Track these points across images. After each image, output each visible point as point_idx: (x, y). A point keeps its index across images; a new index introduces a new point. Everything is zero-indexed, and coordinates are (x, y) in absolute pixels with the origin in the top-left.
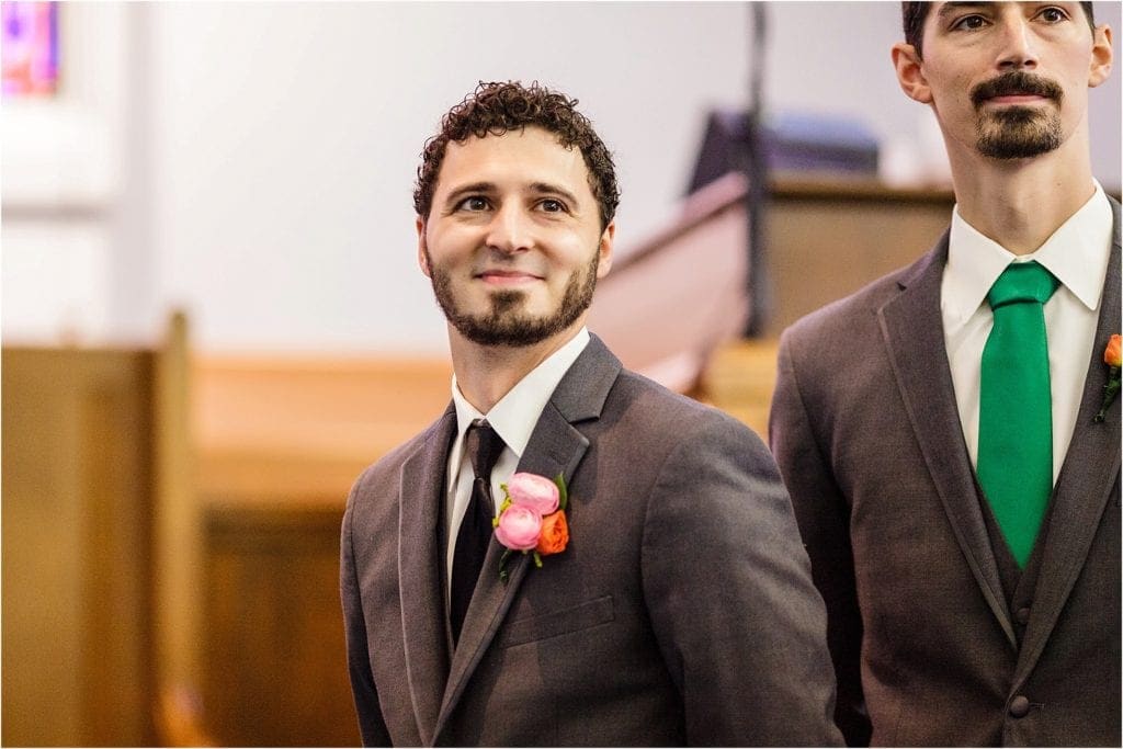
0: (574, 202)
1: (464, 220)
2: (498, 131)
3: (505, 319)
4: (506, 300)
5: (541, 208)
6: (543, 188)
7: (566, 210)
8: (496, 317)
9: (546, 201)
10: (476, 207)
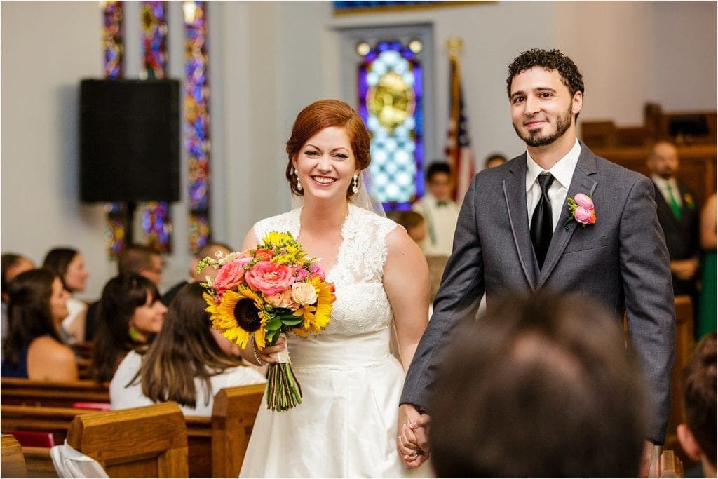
0: (554, 91)
1: (518, 105)
2: (523, 71)
3: (536, 138)
4: (534, 132)
5: (542, 96)
6: (540, 89)
7: (552, 95)
8: (533, 139)
9: (543, 93)
10: (521, 100)
